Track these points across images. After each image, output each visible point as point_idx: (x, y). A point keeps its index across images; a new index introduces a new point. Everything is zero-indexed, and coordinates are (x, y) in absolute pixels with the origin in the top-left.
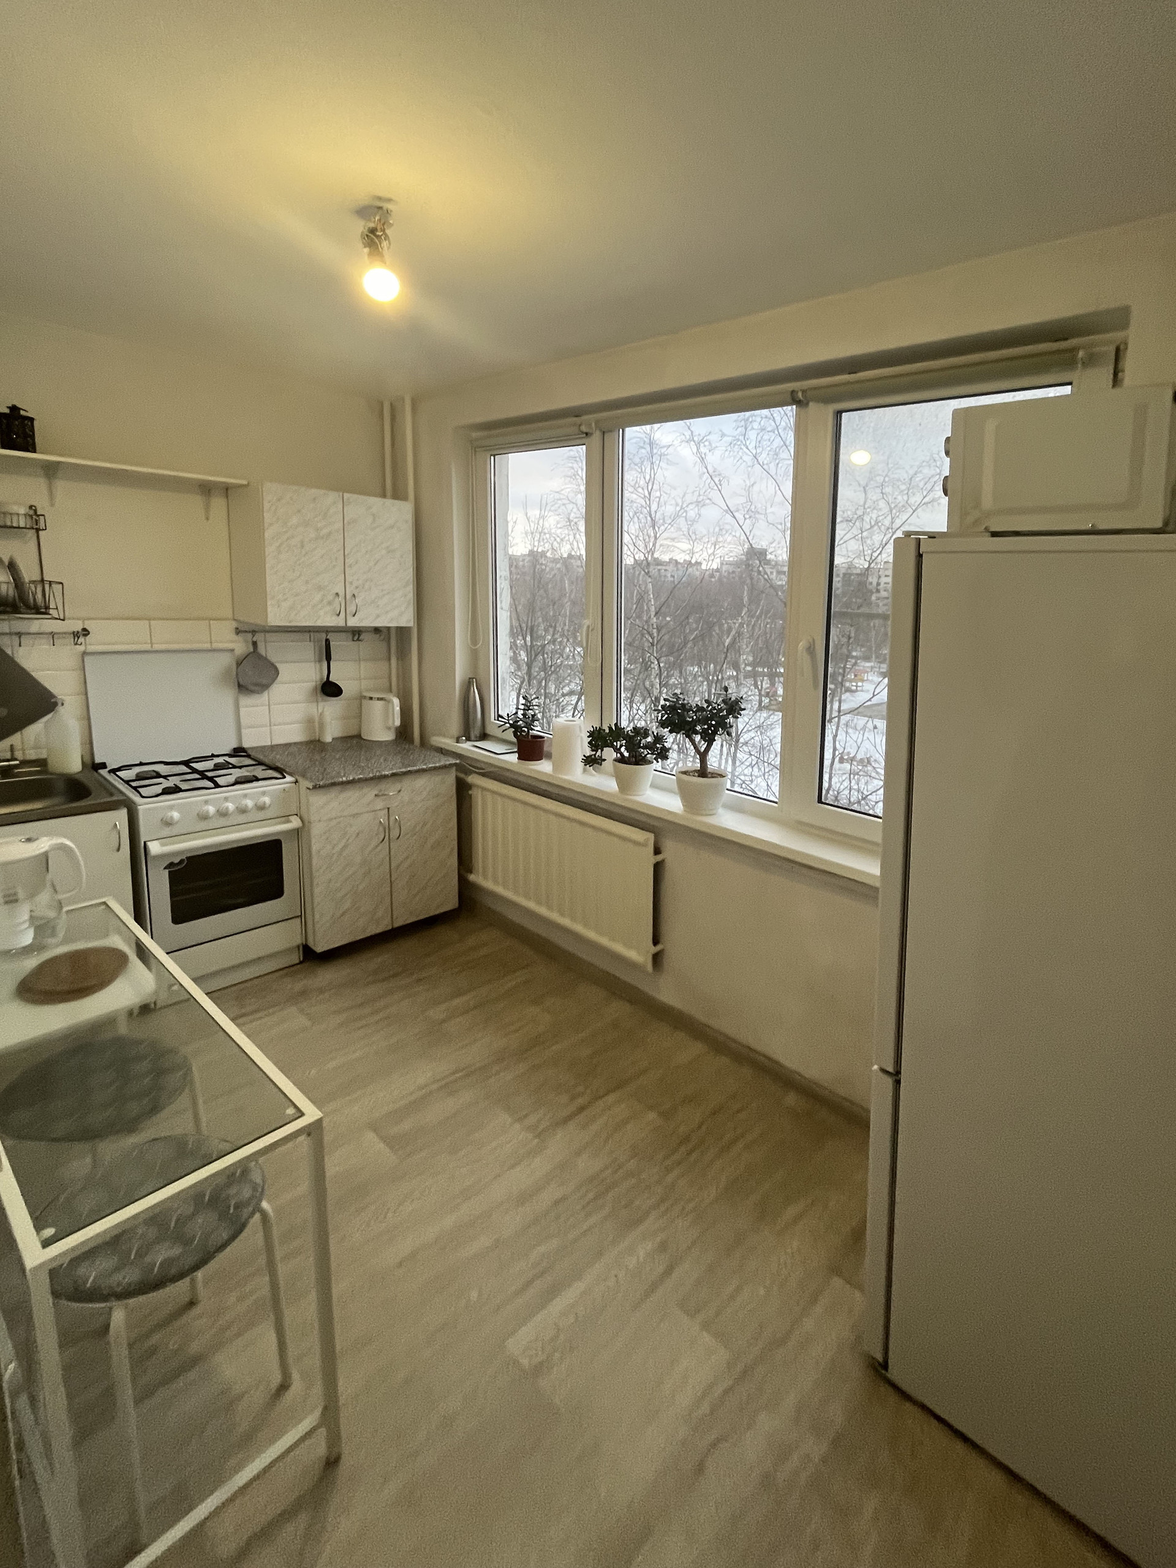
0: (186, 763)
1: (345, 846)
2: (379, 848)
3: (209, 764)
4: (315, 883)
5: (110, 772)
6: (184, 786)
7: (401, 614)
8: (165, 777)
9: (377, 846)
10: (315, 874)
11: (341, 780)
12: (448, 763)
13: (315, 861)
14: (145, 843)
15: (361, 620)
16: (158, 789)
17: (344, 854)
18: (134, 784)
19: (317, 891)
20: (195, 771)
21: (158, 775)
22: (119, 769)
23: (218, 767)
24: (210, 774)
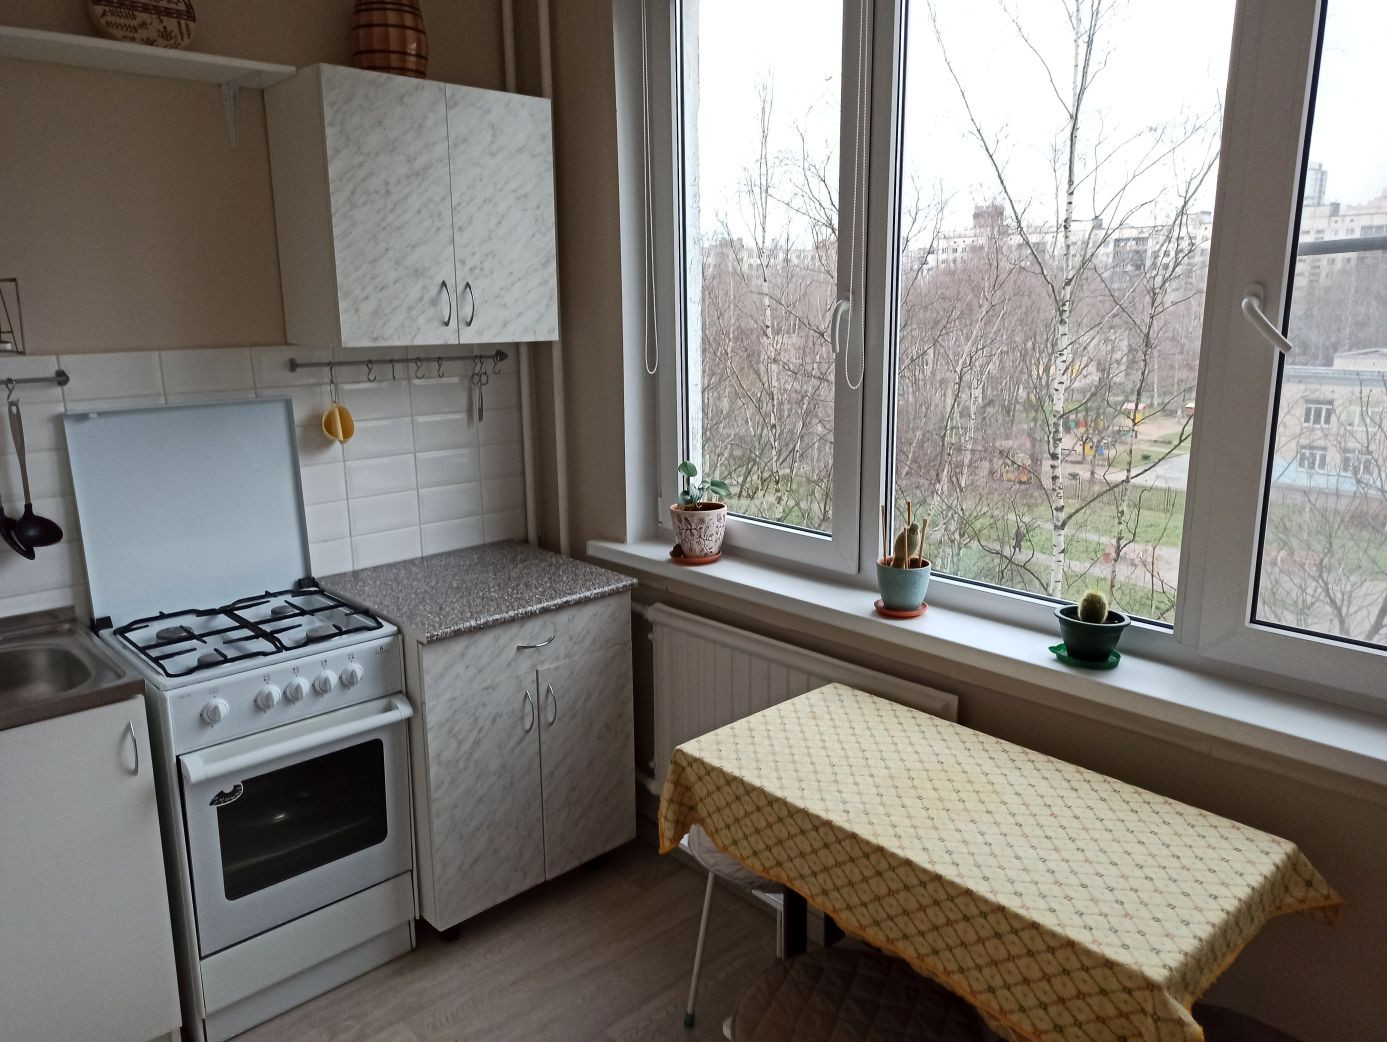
0: (228, 611)
1: (477, 743)
2: (525, 743)
3: (264, 610)
4: (434, 811)
5: (116, 633)
6: (230, 653)
7: (540, 319)
8: (200, 638)
9: (521, 741)
10: (435, 795)
11: (468, 624)
12: (620, 585)
13: (433, 771)
14: (178, 757)
15: (480, 332)
16: (191, 660)
17: (476, 756)
18: (154, 653)
19: (437, 823)
20: (244, 624)
21: (191, 636)
22: (129, 628)
23: (277, 615)
24: (267, 628)
